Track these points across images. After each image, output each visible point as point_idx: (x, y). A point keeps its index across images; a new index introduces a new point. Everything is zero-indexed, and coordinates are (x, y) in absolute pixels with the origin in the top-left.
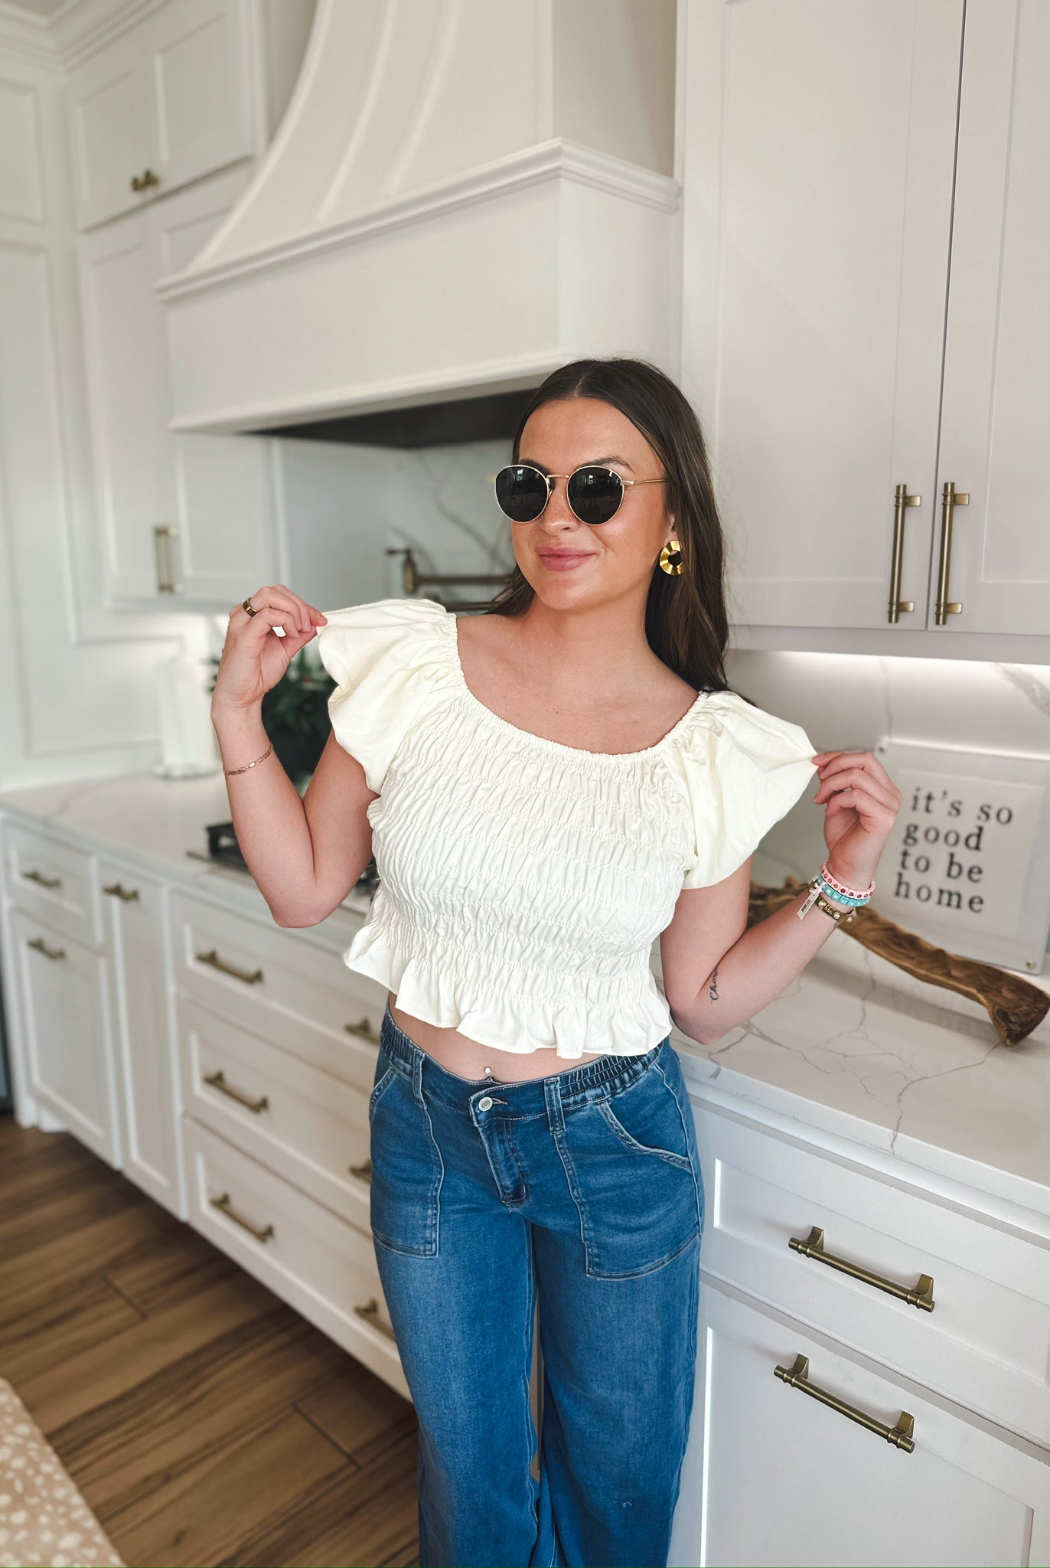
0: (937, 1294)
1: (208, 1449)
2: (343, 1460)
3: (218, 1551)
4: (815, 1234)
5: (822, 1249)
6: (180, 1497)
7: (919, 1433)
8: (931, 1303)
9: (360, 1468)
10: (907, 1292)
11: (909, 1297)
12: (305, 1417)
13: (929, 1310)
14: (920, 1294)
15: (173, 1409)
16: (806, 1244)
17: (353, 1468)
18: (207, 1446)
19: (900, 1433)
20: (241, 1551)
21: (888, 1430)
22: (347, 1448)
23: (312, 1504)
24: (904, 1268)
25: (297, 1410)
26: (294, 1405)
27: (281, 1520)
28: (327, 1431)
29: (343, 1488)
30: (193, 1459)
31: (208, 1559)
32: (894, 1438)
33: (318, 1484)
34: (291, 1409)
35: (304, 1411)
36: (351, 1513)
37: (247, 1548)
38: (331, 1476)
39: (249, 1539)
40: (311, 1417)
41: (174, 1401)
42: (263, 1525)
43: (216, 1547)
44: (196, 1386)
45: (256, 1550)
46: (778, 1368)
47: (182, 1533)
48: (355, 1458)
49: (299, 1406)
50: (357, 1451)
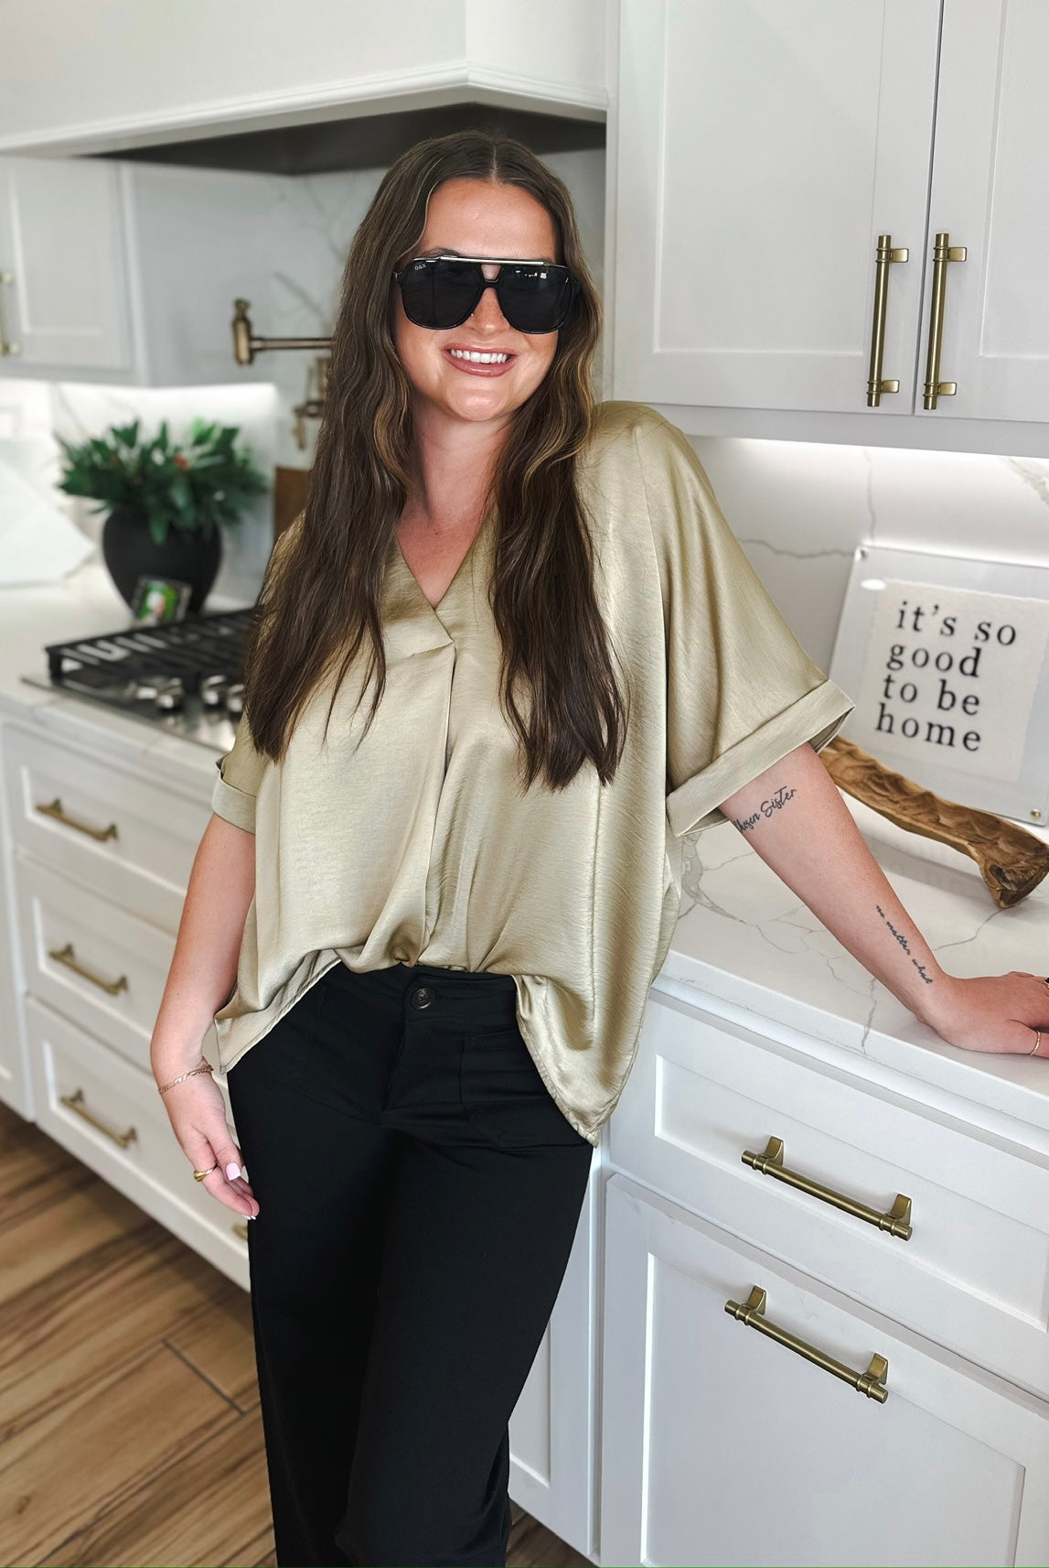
0: (916, 1217)
1: (60, 1395)
2: (224, 1405)
3: (72, 1519)
4: (774, 1146)
5: (782, 1163)
6: (24, 1456)
7: (893, 1379)
8: (906, 1225)
9: (243, 1414)
10: (880, 1216)
11: (882, 1222)
12: (178, 1354)
13: (905, 1238)
14: (895, 1219)
15: (19, 1348)
16: (762, 1158)
17: (234, 1415)
18: (58, 1392)
19: (871, 1380)
20: (98, 1519)
21: (858, 1376)
22: (227, 1392)
23: (186, 1458)
24: (878, 1188)
25: (168, 1346)
26: (164, 1341)
27: (149, 1479)
28: (203, 1371)
29: (223, 1439)
30: (41, 1410)
31: (57, 1530)
32: (865, 1386)
33: (194, 1434)
34: (160, 1346)
35: (177, 1346)
36: (233, 1469)
37: (106, 1515)
38: (208, 1425)
39: (108, 1505)
40: (186, 1354)
41: (19, 1339)
42: (126, 1486)
43: (66, 1517)
44: (46, 1320)
45: (119, 1516)
46: (730, 1303)
47: (28, 1499)
48: (238, 1402)
49: (171, 1341)
50: (239, 1394)
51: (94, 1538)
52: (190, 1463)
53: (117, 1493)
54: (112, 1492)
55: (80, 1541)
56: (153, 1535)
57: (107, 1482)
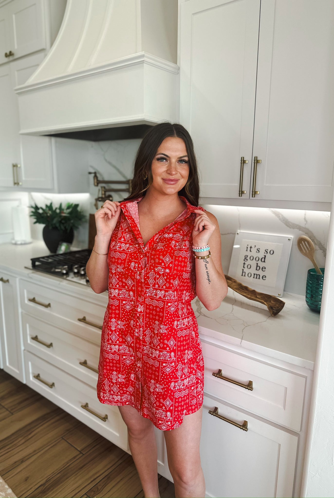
0: (254, 386)
1: (35, 452)
2: (78, 453)
3: (40, 482)
4: (220, 371)
5: (222, 375)
6: (26, 467)
7: (249, 426)
8: (252, 388)
9: (83, 454)
10: (245, 386)
11: (246, 387)
12: (66, 441)
13: (252, 390)
14: (249, 386)
15: (23, 441)
16: (217, 374)
17: (81, 455)
18: (35, 451)
19: (244, 426)
20: (47, 481)
21: (241, 426)
22: (79, 449)
23: (69, 466)
24: (245, 379)
25: (63, 439)
26: (62, 437)
27: (59, 471)
28: (73, 445)
29: (78, 461)
30: (30, 455)
31: (36, 485)
32: (242, 428)
33: (71, 460)
34: (61, 439)
35: (65, 439)
36: (82, 468)
37: (48, 480)
38: (74, 458)
39: (49, 478)
40: (68, 441)
41: (23, 439)
42: (54, 473)
43: (39, 481)
44: (30, 434)
45: (52, 481)
46: (210, 411)
47: (28, 477)
48: (82, 452)
49: (64, 438)
50: (83, 450)
51: (46, 485)
52: (70, 467)
53: (51, 475)
54: (50, 475)
55: (42, 487)
56: (61, 485)
57: (49, 472)
